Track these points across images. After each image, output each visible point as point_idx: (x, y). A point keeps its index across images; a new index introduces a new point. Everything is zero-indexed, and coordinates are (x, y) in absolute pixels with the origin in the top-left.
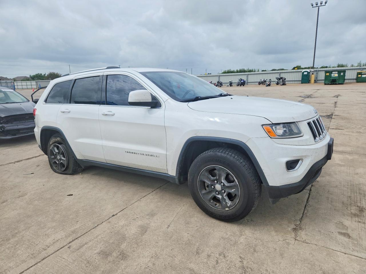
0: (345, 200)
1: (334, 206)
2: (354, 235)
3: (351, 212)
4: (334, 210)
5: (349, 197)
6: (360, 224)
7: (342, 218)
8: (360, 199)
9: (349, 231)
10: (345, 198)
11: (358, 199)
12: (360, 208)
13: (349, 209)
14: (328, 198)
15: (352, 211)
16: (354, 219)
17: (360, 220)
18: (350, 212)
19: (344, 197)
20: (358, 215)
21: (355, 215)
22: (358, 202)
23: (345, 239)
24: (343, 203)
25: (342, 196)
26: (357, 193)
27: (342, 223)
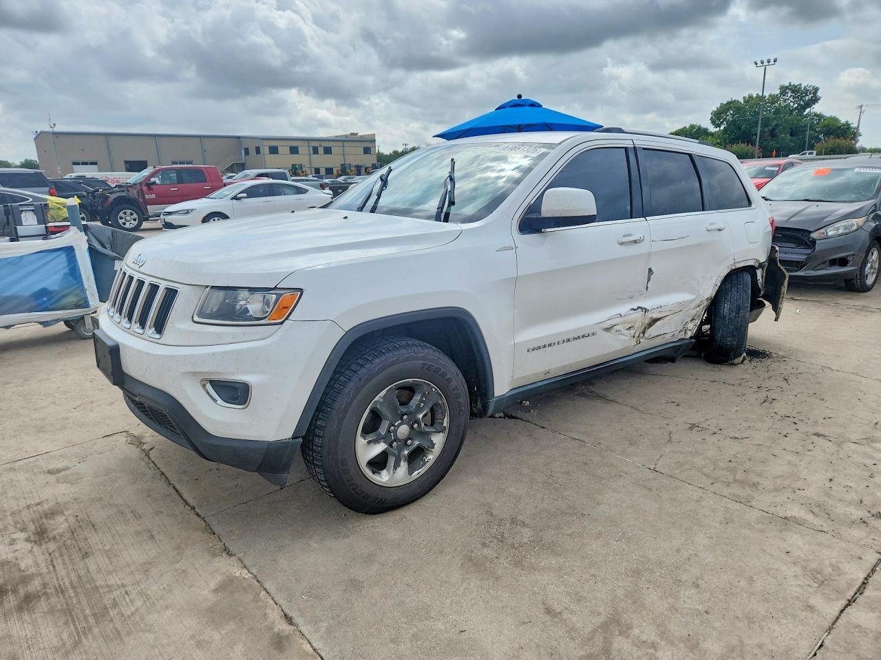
0: (94, 539)
1: (109, 507)
2: (42, 478)
3: (64, 515)
4: (102, 498)
5: (86, 553)
6: (37, 501)
7: (76, 492)
8: (54, 567)
9: (52, 478)
10: (97, 543)
11: (59, 560)
12: (47, 537)
13: (72, 519)
14: (138, 517)
15: (64, 518)
16: (51, 504)
17: (39, 507)
18: (65, 513)
19: (100, 546)
20: (46, 518)
21: (51, 514)
22: (57, 554)
23: (54, 466)
24: (93, 526)
25: (107, 547)
26: (71, 584)
27: (73, 484)
